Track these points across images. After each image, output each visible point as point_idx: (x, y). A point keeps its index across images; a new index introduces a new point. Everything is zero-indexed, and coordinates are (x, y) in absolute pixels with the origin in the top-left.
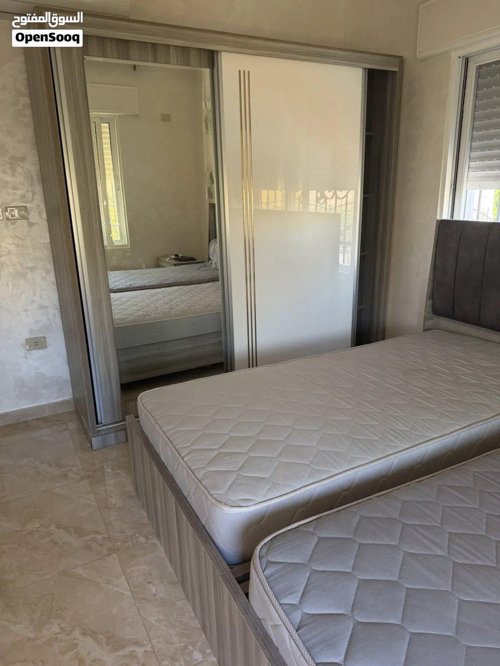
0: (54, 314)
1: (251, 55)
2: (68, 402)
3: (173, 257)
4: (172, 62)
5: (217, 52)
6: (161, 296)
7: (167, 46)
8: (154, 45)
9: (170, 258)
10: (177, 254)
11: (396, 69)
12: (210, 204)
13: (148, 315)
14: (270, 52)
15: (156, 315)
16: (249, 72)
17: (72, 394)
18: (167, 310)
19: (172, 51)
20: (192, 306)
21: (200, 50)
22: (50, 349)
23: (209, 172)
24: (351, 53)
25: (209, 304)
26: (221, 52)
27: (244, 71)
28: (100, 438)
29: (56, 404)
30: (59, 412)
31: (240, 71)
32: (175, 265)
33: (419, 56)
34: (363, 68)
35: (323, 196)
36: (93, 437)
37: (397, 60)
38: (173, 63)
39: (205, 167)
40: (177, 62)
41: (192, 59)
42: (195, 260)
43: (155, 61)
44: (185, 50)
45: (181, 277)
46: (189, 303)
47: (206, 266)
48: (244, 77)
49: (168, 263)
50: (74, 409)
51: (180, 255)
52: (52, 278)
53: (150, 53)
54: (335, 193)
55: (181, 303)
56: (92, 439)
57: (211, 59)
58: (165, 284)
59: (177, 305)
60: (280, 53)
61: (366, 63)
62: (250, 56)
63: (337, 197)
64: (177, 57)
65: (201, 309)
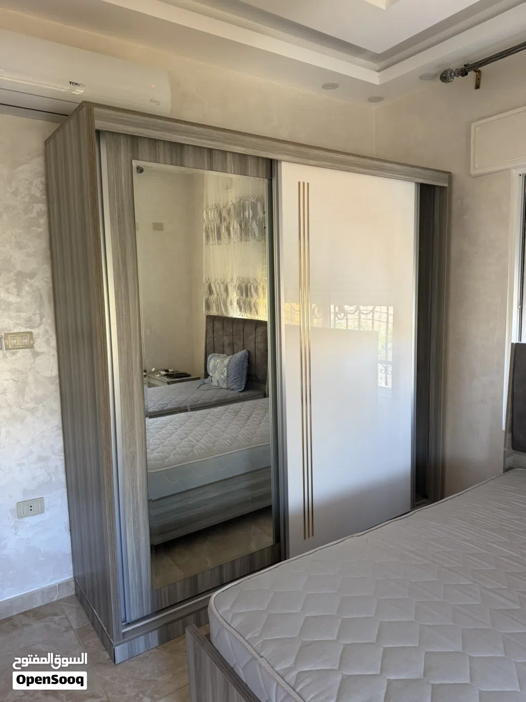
0: (56, 467)
1: (313, 166)
2: (67, 583)
3: (164, 373)
4: (229, 170)
5: (277, 161)
6: (171, 428)
7: (224, 152)
8: (210, 151)
9: (160, 374)
10: (166, 368)
11: (446, 185)
12: (207, 316)
13: (167, 457)
14: (331, 164)
15: (177, 456)
16: (308, 184)
17: (72, 572)
18: (188, 449)
19: (229, 157)
20: (216, 441)
21: (258, 158)
22: (47, 515)
23: (208, 283)
24: (405, 167)
25: (235, 438)
26: (281, 161)
27: (304, 183)
28: (126, 645)
29: (52, 589)
30: (54, 600)
31: (299, 183)
32: (169, 383)
33: (473, 172)
34: (417, 183)
35: (342, 310)
36: (117, 645)
37: (447, 176)
38: (229, 172)
39: (204, 278)
40: (234, 170)
41: (250, 168)
42: (189, 376)
43: (211, 169)
44: (243, 157)
45: (183, 400)
46: (210, 437)
47: (204, 383)
48: (303, 189)
49: (159, 380)
50: (74, 593)
51: (170, 370)
52: (56, 420)
53: (205, 159)
54: (358, 308)
55: (201, 437)
56: (115, 648)
57: (270, 168)
58: (167, 410)
59: (198, 441)
60: (339, 165)
61: (419, 178)
62: (310, 166)
63: (360, 312)
64: (234, 165)
65: (228, 444)
